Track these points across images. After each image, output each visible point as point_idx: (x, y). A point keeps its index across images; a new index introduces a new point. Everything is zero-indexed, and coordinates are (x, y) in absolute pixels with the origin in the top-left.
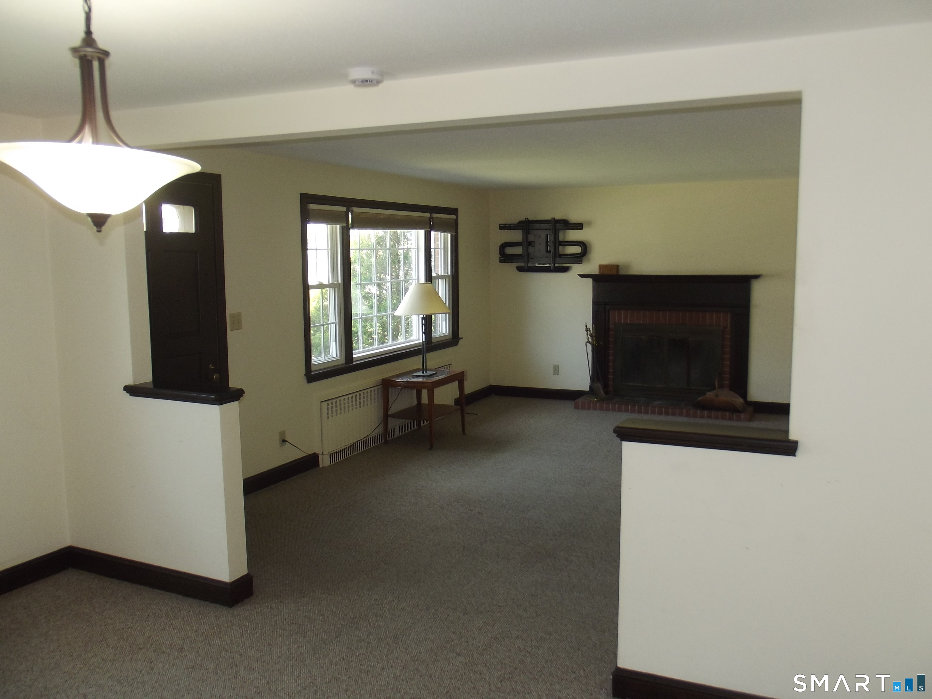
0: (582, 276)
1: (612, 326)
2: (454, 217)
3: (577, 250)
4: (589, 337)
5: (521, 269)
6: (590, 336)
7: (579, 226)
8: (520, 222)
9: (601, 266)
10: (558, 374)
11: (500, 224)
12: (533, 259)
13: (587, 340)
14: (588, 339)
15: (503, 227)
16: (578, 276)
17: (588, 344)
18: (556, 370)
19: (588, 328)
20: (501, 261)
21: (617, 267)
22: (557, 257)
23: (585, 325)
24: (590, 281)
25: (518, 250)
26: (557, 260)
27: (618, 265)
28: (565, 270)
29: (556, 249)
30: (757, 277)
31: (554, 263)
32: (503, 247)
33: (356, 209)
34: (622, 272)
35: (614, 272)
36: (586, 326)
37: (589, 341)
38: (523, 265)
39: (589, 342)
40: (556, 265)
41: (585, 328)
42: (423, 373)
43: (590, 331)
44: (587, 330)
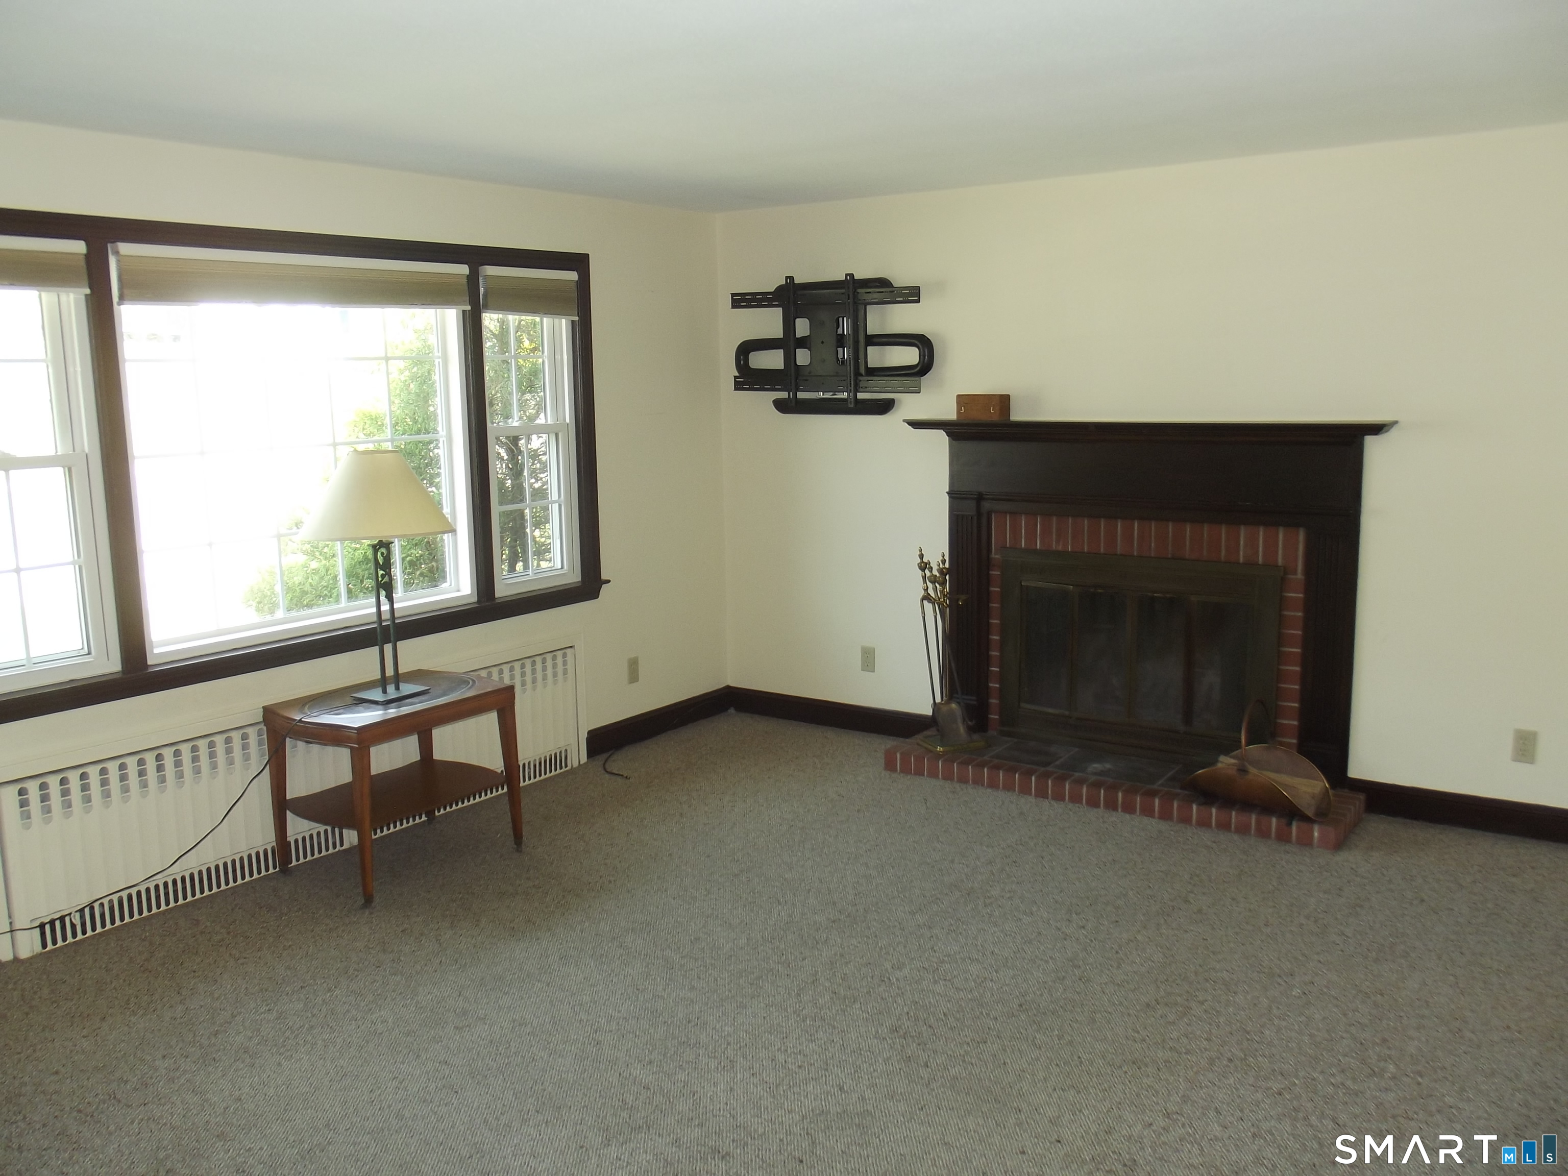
0: (916, 424)
1: (995, 556)
2: (573, 276)
3: (909, 356)
4: (930, 585)
5: (782, 406)
6: (930, 582)
7: (912, 295)
8: (780, 288)
9: (964, 401)
10: (873, 671)
11: (733, 295)
12: (806, 380)
13: (922, 593)
14: (926, 590)
15: (741, 301)
16: (906, 424)
17: (925, 602)
18: (868, 659)
19: (925, 560)
20: (739, 386)
21: (1004, 401)
22: (862, 375)
23: (919, 553)
24: (941, 438)
25: (773, 360)
26: (862, 384)
27: (1008, 396)
28: (884, 407)
29: (858, 355)
30: (1377, 429)
31: (856, 391)
32: (745, 349)
33: (126, 248)
34: (1018, 415)
35: (993, 414)
36: (921, 556)
37: (929, 594)
38: (783, 395)
39: (927, 597)
40: (860, 396)
41: (919, 561)
42: (385, 691)
43: (931, 569)
44: (924, 566)
